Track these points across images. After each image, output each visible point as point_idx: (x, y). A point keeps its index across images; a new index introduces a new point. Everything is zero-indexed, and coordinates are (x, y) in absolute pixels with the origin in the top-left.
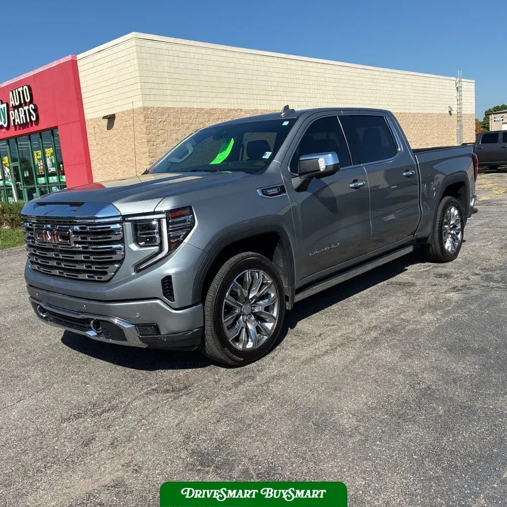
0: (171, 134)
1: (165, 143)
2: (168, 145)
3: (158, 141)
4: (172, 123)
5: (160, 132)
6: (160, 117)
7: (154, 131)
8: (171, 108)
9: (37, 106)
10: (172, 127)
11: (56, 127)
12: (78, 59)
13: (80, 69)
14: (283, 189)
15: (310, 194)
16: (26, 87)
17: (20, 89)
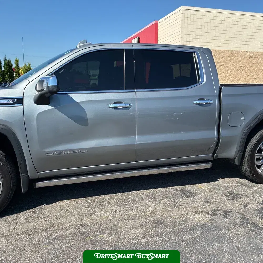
12: (158, 22)
13: (159, 28)
14: (20, 101)
15: (52, 107)
16: (137, 38)
17: (135, 39)
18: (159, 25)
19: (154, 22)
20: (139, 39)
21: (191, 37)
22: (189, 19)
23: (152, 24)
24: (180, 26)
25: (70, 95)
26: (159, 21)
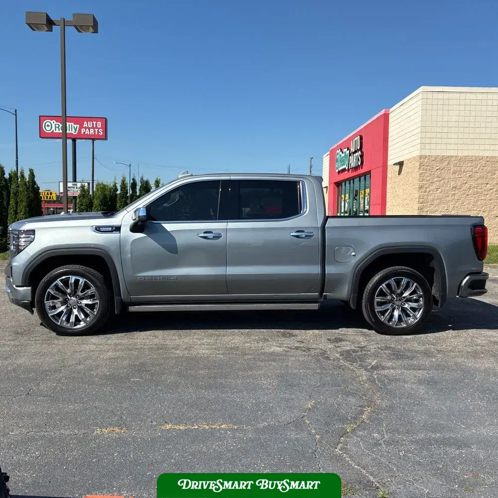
0: (448, 181)
1: (440, 190)
2: (443, 192)
3: (432, 188)
4: (452, 171)
5: (436, 179)
6: (438, 165)
7: (429, 178)
8: (454, 156)
9: (363, 153)
10: (451, 176)
11: (370, 171)
12: (390, 112)
13: (390, 121)
14: (118, 229)
15: (145, 235)
16: (359, 137)
17: (356, 139)
18: (390, 116)
19: (383, 112)
20: (361, 138)
21: (439, 135)
22: (435, 107)
23: (379, 114)
24: (420, 119)
25: (162, 224)
26: (391, 110)
